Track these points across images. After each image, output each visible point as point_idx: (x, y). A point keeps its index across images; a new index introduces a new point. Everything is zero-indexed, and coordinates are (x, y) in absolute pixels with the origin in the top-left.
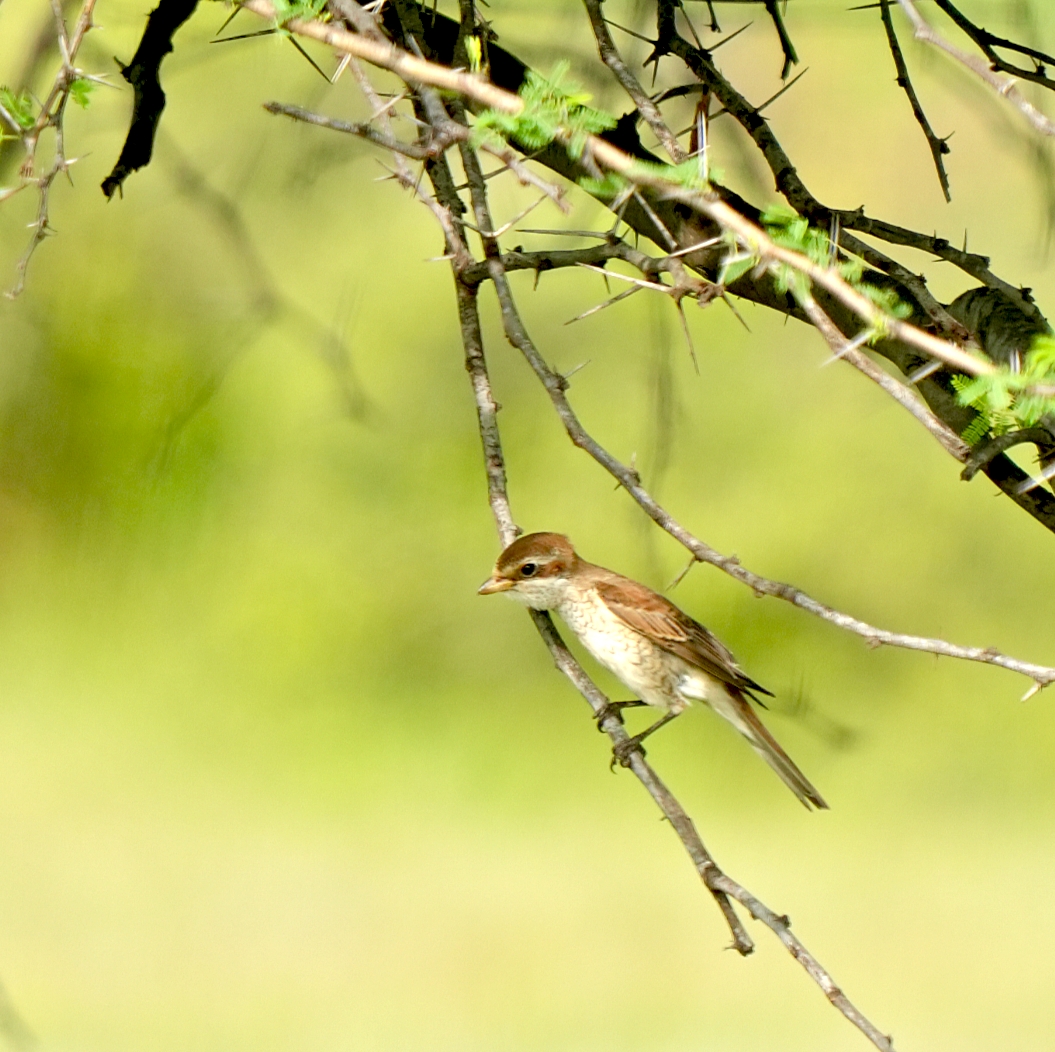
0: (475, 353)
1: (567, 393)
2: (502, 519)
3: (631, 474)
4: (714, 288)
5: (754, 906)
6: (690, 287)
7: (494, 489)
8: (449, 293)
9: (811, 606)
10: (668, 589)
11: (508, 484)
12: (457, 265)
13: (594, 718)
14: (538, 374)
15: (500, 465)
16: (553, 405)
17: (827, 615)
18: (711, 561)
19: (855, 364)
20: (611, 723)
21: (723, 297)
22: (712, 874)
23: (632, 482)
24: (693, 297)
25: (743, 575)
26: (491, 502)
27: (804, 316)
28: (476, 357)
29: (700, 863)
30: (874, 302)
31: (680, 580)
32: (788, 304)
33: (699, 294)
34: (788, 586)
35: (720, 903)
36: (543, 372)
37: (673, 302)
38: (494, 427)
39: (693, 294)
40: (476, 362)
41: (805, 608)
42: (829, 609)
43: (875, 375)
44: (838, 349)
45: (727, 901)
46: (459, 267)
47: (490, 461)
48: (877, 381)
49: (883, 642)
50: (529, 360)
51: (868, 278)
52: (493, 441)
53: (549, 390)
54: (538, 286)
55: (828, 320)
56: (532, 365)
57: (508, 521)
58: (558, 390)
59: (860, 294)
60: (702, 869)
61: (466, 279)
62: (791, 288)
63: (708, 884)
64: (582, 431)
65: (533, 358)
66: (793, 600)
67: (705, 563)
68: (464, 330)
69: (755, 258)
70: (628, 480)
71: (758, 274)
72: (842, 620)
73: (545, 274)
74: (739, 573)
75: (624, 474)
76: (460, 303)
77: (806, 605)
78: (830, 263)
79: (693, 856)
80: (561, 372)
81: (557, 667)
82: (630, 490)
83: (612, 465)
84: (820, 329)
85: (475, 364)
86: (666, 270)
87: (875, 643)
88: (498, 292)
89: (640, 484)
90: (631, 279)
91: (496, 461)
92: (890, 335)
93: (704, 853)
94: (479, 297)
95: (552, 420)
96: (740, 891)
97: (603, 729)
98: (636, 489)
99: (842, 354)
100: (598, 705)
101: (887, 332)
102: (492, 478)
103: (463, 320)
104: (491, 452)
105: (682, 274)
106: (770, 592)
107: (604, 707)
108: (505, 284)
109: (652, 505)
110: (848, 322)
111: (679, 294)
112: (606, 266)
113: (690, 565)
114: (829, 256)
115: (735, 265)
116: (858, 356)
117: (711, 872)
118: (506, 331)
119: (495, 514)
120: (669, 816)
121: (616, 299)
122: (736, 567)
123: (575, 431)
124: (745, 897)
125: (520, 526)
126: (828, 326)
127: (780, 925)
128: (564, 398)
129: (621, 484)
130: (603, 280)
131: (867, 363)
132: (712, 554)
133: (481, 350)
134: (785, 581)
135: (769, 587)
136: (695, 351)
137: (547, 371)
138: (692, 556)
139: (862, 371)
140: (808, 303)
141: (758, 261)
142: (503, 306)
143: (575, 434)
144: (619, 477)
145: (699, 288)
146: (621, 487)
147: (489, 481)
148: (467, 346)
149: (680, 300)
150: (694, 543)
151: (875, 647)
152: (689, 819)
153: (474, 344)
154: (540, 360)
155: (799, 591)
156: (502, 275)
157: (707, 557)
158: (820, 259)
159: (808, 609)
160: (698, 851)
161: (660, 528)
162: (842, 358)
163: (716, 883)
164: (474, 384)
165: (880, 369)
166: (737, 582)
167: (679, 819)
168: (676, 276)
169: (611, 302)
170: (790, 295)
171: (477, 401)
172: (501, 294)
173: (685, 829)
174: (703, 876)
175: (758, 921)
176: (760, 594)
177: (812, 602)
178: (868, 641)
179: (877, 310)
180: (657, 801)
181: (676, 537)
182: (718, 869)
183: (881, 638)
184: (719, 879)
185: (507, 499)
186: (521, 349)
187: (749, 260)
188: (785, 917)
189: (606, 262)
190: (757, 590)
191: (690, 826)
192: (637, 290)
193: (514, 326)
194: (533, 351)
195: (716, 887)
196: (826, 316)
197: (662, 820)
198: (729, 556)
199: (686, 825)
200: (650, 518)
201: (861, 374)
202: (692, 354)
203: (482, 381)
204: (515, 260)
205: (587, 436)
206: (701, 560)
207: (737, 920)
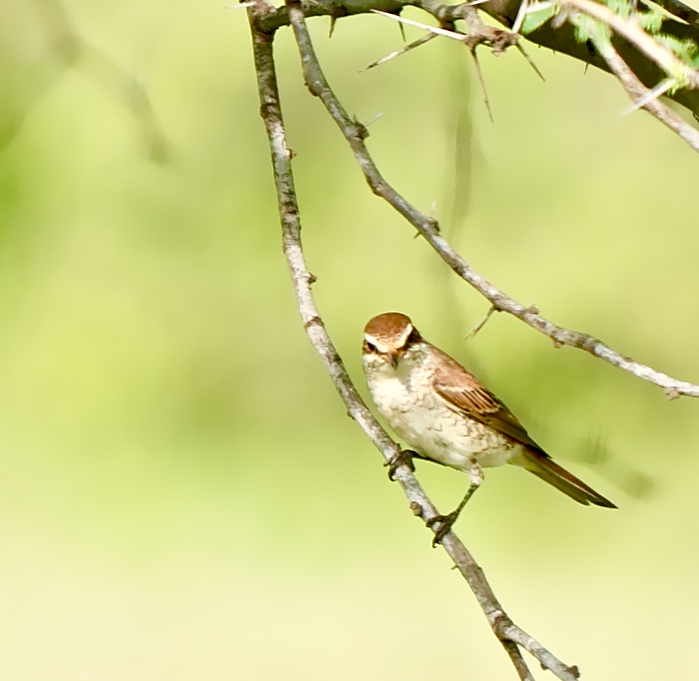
0: (270, 100)
1: (366, 141)
2: (295, 266)
3: (430, 223)
4: (509, 36)
5: (544, 657)
6: (484, 35)
7: (289, 236)
8: (244, 39)
9: (612, 358)
10: (466, 339)
11: (302, 231)
12: (254, 11)
13: (385, 465)
14: (338, 122)
15: (294, 212)
16: (353, 153)
17: (626, 365)
18: (509, 311)
19: (655, 114)
20: (402, 471)
21: (518, 45)
22: (503, 624)
23: (431, 231)
24: (488, 45)
25: (543, 325)
26: (285, 249)
27: (605, 66)
28: (271, 104)
29: (489, 613)
30: (674, 53)
31: (478, 329)
32: (588, 53)
33: (493, 42)
34: (588, 336)
35: (510, 653)
36: (342, 120)
37: (468, 49)
38: (290, 173)
39: (487, 42)
40: (272, 109)
41: (604, 358)
42: (628, 359)
43: (675, 124)
44: (638, 99)
45: (518, 651)
46: (255, 14)
47: (284, 208)
48: (677, 131)
49: (682, 393)
50: (329, 108)
51: (668, 28)
52: (287, 188)
53: (349, 138)
54: (333, 33)
55: (628, 70)
56: (332, 113)
57: (302, 268)
58: (358, 139)
59: (660, 44)
60: (493, 619)
61: (262, 26)
62: (591, 37)
63: (499, 634)
64: (382, 179)
65: (333, 106)
66: (592, 351)
67: (503, 312)
68: (259, 77)
69: (556, 8)
70: (428, 229)
71: (558, 23)
72: (641, 370)
73: (340, 20)
74: (539, 323)
75: (423, 223)
76: (255, 49)
77: (605, 355)
78: (630, 12)
79: (484, 605)
80: (361, 121)
81: (349, 415)
82: (429, 238)
83: (411, 213)
84: (620, 78)
85: (270, 111)
86: (460, 17)
87: (676, 394)
88: (298, 39)
89: (440, 233)
90: (427, 27)
91: (291, 208)
92: (690, 85)
93: (495, 603)
94: (274, 44)
95: (352, 168)
96: (531, 641)
97: (394, 477)
98: (435, 238)
99: (642, 104)
100: (390, 453)
101: (687, 83)
102: (284, 224)
103: (259, 67)
104: (285, 198)
105: (476, 21)
106: (570, 342)
107: (395, 455)
108: (305, 32)
109: (452, 255)
110: (648, 72)
111: (474, 41)
112: (402, 13)
113: (489, 314)
114: (629, 7)
115: (536, 13)
116: (658, 106)
117: (501, 623)
118: (306, 79)
119: (289, 261)
120: (460, 565)
121: (411, 46)
122: (534, 316)
123: (374, 180)
124: (535, 647)
125: (314, 274)
126: (628, 76)
127: (570, 675)
128: (364, 146)
129: (420, 233)
130: (399, 26)
131: (667, 113)
132: (511, 304)
133: (276, 97)
134: (584, 332)
135: (569, 337)
136: (489, 100)
137: (347, 120)
138: (491, 305)
139: (661, 120)
140: (608, 52)
141: (558, 10)
142: (303, 54)
143: (374, 182)
144: (418, 226)
145: (493, 36)
146: (421, 236)
147: (283, 227)
148: (262, 92)
149: (474, 47)
150: (493, 292)
151: (674, 398)
152: (480, 568)
153: (268, 90)
154: (339, 108)
155: (598, 341)
156: (303, 23)
157: (506, 307)
158: (620, 11)
159: (607, 359)
160: (489, 601)
161: (460, 278)
162: (643, 108)
163: (506, 632)
164: (269, 131)
165: (679, 118)
166: (537, 331)
167: (471, 569)
168: (472, 22)
169: (406, 50)
170: (590, 44)
171: (272, 148)
172: (301, 42)
173: (475, 578)
174: (493, 626)
175: (548, 670)
176: (558, 344)
177: (611, 352)
178: (668, 391)
179: (677, 61)
180: (448, 551)
181: (474, 285)
182: (508, 619)
183: (680, 390)
184: (509, 629)
185: (300, 246)
186: (321, 98)
187: (549, 9)
188: (575, 668)
189: (401, 9)
190: (555, 340)
191: (481, 575)
192: (432, 37)
193: (314, 74)
194: (332, 100)
195: (506, 637)
196: (626, 66)
197: (453, 569)
198: (528, 306)
199: (476, 573)
200: (448, 266)
201: (661, 124)
202: (487, 102)
203: (278, 129)
204: (311, 6)
205: (387, 185)
206: (499, 310)
207: (528, 671)
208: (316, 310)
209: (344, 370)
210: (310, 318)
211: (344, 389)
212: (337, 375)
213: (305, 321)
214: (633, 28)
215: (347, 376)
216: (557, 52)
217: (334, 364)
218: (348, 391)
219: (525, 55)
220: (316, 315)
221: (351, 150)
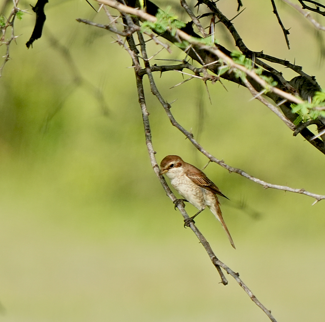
0: (141, 97)
1: (170, 109)
2: (150, 149)
3: (191, 135)
4: (217, 78)
5: (228, 270)
6: (209, 77)
7: (147, 139)
8: (133, 78)
9: (247, 176)
11: (152, 138)
14: (161, 103)
15: (149, 132)
16: (166, 113)
17: (251, 178)
18: (215, 162)
19: (260, 100)
21: (219, 80)
22: (215, 260)
23: (191, 137)
24: (210, 80)
25: (226, 166)
26: (147, 144)
27: (244, 85)
29: (211, 256)
30: (266, 81)
31: (205, 167)
32: (239, 81)
33: (212, 80)
34: (240, 169)
35: (217, 269)
37: (204, 82)
38: (148, 120)
40: (142, 100)
42: (252, 177)
43: (266, 103)
44: (255, 95)
45: (220, 268)
46: (137, 70)
47: (146, 131)
48: (267, 105)
49: (269, 187)
50: (159, 99)
51: (264, 73)
52: (147, 124)
53: (165, 108)
55: (252, 87)
56: (160, 100)
57: (152, 150)
58: (168, 108)
59: (261, 78)
60: (212, 258)
61: (139, 74)
62: (240, 76)
63: (214, 263)
64: (175, 121)
65: (160, 98)
66: (241, 174)
67: (213, 162)
68: (138, 90)
70: (190, 136)
71: (230, 72)
72: (256, 180)
73: (163, 72)
74: (224, 165)
75: (188, 134)
76: (137, 81)
77: (245, 175)
78: (252, 69)
79: (209, 254)
80: (169, 103)
81: (167, 195)
82: (190, 139)
83: (185, 131)
84: (249, 89)
85: (142, 101)
86: (201, 72)
87: (267, 187)
88: (149, 78)
90: (191, 75)
91: (148, 131)
93: (213, 253)
94: (143, 80)
95: (166, 117)
96: (224, 265)
98: (192, 139)
101: (270, 90)
102: (146, 136)
103: (138, 87)
104: (146, 128)
105: (206, 73)
106: (234, 171)
108: (151, 75)
109: (197, 144)
110: (258, 87)
111: (206, 79)
112: (183, 70)
113: (209, 163)
114: (252, 67)
115: (223, 69)
116: (261, 98)
117: (215, 259)
118: (152, 90)
119: (148, 147)
120: (202, 242)
121: (186, 81)
122: (223, 163)
124: (225, 267)
125: (156, 151)
126: (252, 88)
127: (236, 276)
128: (169, 111)
129: (187, 137)
130: (182, 75)
131: (264, 100)
132: (216, 160)
133: (143, 96)
134: (238, 168)
135: (233, 170)
137: (164, 102)
138: (209, 160)
139: (262, 102)
140: (246, 81)
141: (230, 68)
142: (151, 82)
143: (173, 122)
144: (186, 135)
145: (212, 78)
146: (187, 139)
147: (146, 137)
148: (139, 95)
149: (206, 81)
150: (210, 156)
151: (266, 189)
153: (141, 94)
154: (162, 99)
155: (242, 171)
156: (150, 72)
157: (214, 160)
158: (249, 68)
159: (246, 177)
160: (211, 253)
161: (199, 151)
162: (256, 98)
163: (216, 262)
164: (141, 107)
165: (268, 102)
166: (224, 168)
167: (205, 243)
168: (205, 73)
169: (184, 82)
170: (240, 78)
171: (142, 112)
172: (150, 78)
173: (207, 246)
174: (212, 260)
175: (229, 274)
176: (230, 172)
177: (247, 174)
178: (264, 186)
179: (267, 84)
180: (198, 237)
181: (204, 154)
182: (217, 258)
183: (268, 186)
184: (217, 261)
185: (151, 143)
186: (156, 96)
187: (227, 68)
188: (238, 273)
189: (183, 69)
190: (230, 171)
191: (208, 245)
192: (193, 78)
193: (154, 88)
194: (160, 96)
195: (216, 264)
196: (251, 85)
197: (200, 243)
198: (221, 160)
199: (207, 244)
200: (196, 148)
201: (262, 103)
202: (210, 98)
203: (144, 106)
204: (154, 68)
205: (177, 123)
206: (212, 161)
207: (223, 274)
208: (156, 162)
209: (165, 181)
210: (155, 165)
211: (165, 187)
212: (163, 183)
213: (153, 166)
214: (253, 74)
215: (166, 183)
216: (230, 81)
217: (162, 179)
218: (167, 188)
219: (222, 83)
220: (156, 164)
221: (165, 112)
